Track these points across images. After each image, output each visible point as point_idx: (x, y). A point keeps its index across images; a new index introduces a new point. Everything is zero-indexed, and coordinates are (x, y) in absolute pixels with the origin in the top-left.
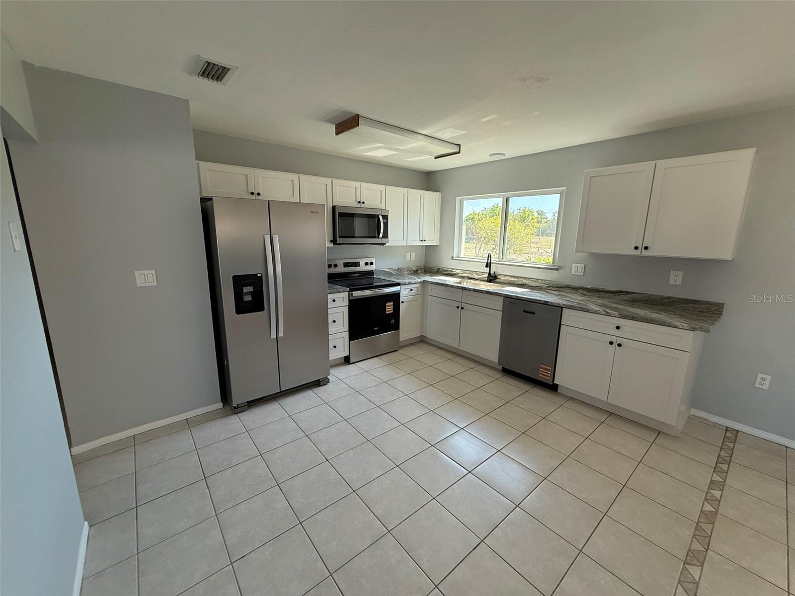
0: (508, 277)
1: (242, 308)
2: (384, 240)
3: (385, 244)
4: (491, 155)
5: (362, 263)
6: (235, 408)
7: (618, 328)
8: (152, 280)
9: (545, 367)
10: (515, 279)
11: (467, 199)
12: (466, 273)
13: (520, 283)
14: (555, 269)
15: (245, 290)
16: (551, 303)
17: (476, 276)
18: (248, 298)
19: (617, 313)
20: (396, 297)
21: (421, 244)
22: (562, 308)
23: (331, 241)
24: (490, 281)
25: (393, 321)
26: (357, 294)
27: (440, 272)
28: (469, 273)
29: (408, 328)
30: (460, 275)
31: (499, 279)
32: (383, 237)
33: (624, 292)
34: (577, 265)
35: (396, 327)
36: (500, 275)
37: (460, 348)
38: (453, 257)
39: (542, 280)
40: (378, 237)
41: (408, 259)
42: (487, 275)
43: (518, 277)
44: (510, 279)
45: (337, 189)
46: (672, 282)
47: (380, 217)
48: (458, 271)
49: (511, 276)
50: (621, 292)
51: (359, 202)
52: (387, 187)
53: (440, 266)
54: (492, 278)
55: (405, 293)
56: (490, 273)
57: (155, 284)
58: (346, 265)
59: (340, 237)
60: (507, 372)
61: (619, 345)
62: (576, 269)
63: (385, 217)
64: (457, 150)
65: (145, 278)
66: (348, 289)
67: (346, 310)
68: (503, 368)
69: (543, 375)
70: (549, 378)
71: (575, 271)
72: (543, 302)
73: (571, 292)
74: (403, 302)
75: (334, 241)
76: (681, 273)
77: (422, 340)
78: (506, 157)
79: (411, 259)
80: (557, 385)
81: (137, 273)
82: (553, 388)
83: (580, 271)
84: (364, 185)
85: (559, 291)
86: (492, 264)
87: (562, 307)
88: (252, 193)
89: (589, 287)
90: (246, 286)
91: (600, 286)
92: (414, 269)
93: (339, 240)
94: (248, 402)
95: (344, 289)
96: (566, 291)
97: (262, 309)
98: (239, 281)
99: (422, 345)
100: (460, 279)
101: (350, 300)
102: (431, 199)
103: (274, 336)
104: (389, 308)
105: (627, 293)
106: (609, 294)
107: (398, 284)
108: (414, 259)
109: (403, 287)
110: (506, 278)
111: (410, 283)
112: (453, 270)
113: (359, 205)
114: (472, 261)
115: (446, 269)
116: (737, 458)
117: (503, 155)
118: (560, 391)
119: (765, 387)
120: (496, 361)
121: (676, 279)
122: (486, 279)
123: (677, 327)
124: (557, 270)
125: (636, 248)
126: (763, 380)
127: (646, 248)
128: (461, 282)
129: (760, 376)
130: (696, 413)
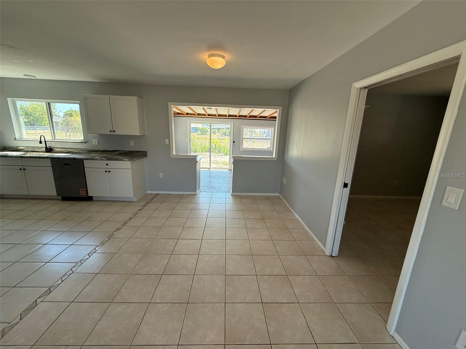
0: (60, 149)
4: (25, 75)
7: (107, 165)
9: (82, 190)
10: (64, 150)
12: (29, 148)
13: (68, 151)
14: (84, 143)
16: (77, 158)
17: (37, 150)
19: (105, 159)
24: (47, 152)
27: (6, 149)
28: (32, 148)
30: (25, 150)
31: (54, 150)
33: (116, 150)
34: (95, 140)
36: (54, 148)
37: (30, 194)
38: (16, 138)
39: (79, 149)
42: (45, 149)
43: (66, 148)
44: (61, 149)
46: (131, 145)
48: (22, 148)
50: (115, 151)
53: (5, 145)
54: (49, 150)
56: (46, 148)
60: (66, 199)
61: (109, 172)
68: (62, 197)
69: (82, 194)
70: (85, 194)
71: (94, 143)
72: (72, 158)
73: (94, 153)
76: (133, 141)
78: (38, 78)
80: (92, 197)
82: (90, 199)
83: (96, 143)
85: (89, 153)
86: (46, 142)
87: (82, 160)
89: (102, 150)
91: (107, 149)
96: (92, 153)
100: (24, 153)
105: (117, 151)
106: (110, 152)
110: (58, 149)
112: (18, 147)
114: (32, 141)
115: (12, 147)
116: (153, 201)
117: (36, 77)
118: (93, 199)
119: (162, 177)
120: (56, 195)
121: (132, 143)
122: (45, 151)
123: (125, 161)
124: (86, 143)
125: (111, 131)
126: (161, 175)
127: (114, 131)
128: (24, 154)
129: (160, 174)
130: (148, 192)
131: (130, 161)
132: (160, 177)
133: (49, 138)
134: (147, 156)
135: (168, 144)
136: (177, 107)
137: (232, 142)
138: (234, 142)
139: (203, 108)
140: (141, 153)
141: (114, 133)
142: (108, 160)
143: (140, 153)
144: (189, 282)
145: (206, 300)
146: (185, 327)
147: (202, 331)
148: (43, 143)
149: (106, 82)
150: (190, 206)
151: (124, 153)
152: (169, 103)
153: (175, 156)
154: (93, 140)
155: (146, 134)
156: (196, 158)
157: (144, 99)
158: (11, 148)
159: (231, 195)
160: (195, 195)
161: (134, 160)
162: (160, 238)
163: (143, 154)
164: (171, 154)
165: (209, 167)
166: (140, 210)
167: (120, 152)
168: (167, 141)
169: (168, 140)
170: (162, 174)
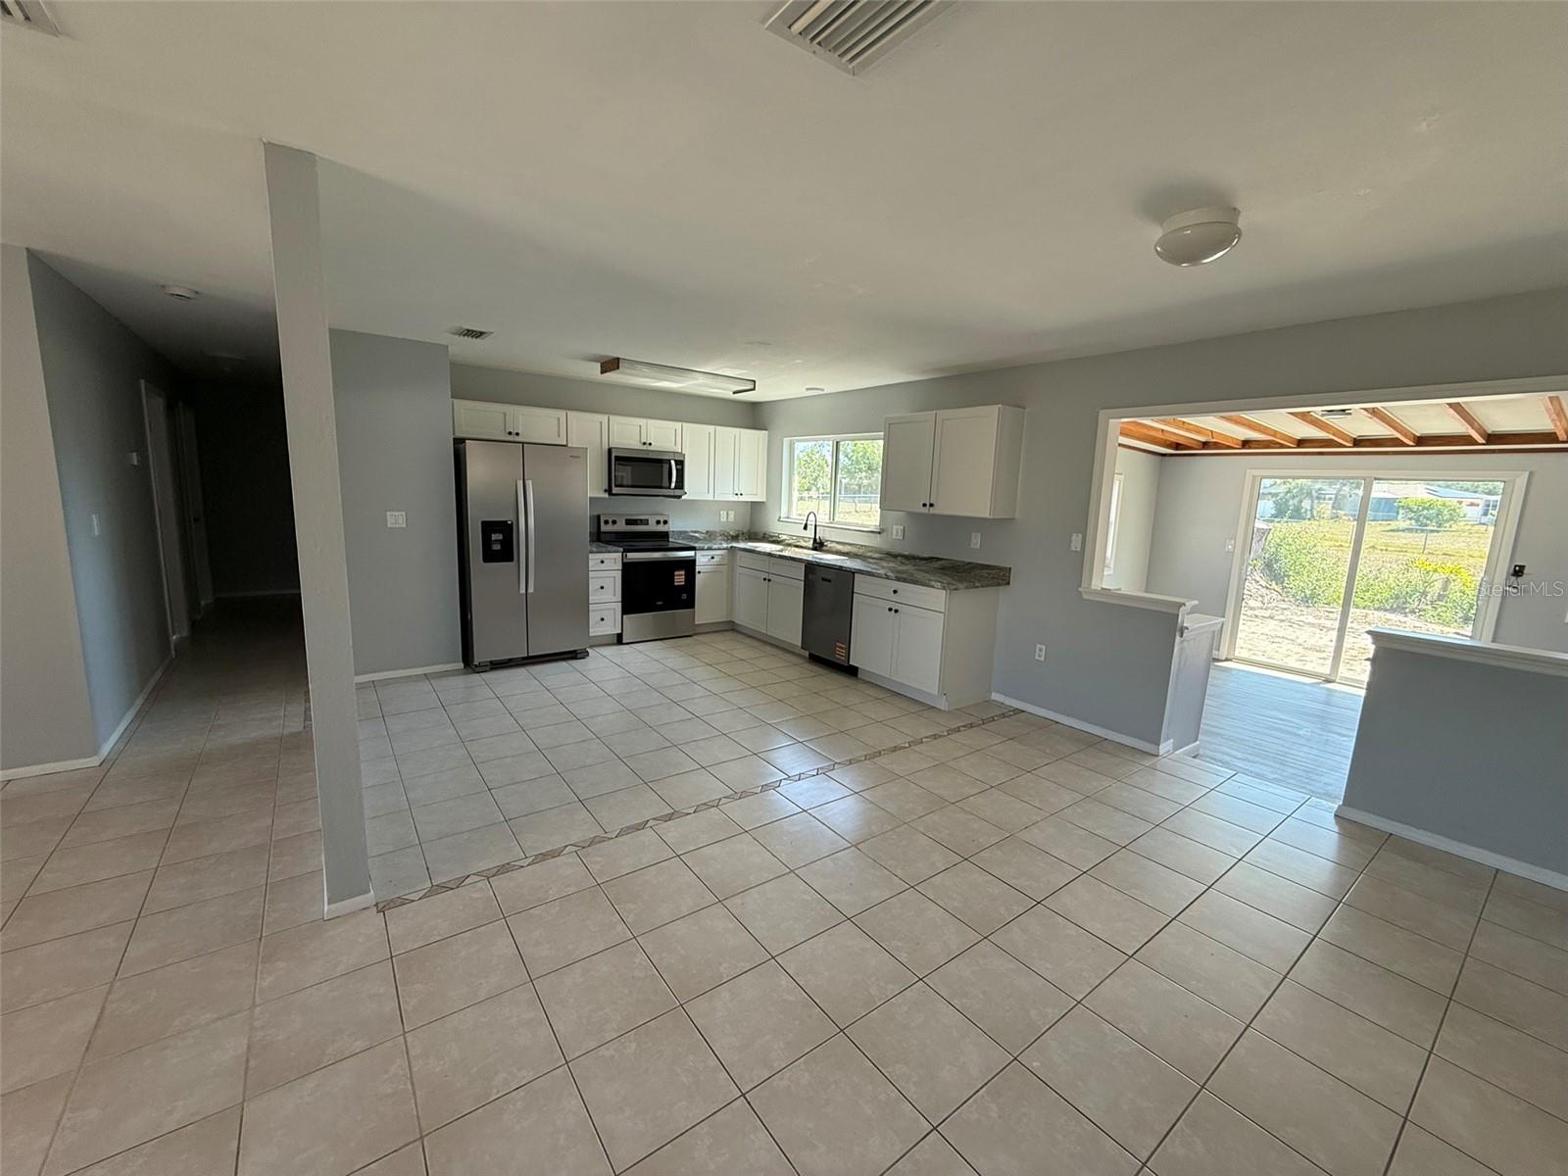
0: (835, 544)
1: (489, 556)
2: (678, 492)
3: (680, 497)
4: (807, 389)
5: (652, 521)
6: (476, 666)
7: (895, 592)
8: (401, 522)
9: (842, 645)
10: (843, 547)
11: (798, 441)
12: (790, 539)
13: (846, 551)
14: (877, 533)
15: (494, 537)
16: (845, 567)
17: (803, 543)
18: (497, 547)
19: (894, 575)
20: (689, 565)
21: (736, 499)
22: (854, 573)
23: (606, 491)
24: (815, 549)
25: (684, 596)
26: (633, 556)
27: (766, 538)
28: (793, 539)
29: (707, 607)
30: (784, 541)
31: (825, 546)
32: (676, 488)
33: (935, 558)
34: (898, 527)
35: (690, 603)
36: (827, 541)
37: (767, 633)
38: (780, 518)
39: (866, 547)
40: (669, 488)
41: (724, 519)
42: (812, 542)
43: (844, 544)
44: (837, 546)
45: (614, 427)
46: (971, 546)
47: (673, 462)
48: (784, 537)
49: (838, 543)
50: (933, 558)
51: (644, 444)
52: (684, 424)
53: (765, 530)
54: (819, 545)
55: (702, 560)
56: (815, 539)
57: (404, 525)
58: (629, 522)
59: (616, 486)
60: (814, 659)
61: (896, 611)
62: (896, 531)
63: (680, 463)
64: (752, 387)
65: (396, 519)
66: (621, 549)
67: (619, 575)
68: (810, 654)
69: (840, 654)
70: (844, 656)
71: (893, 535)
72: (837, 568)
74: (699, 572)
75: (609, 491)
77: (731, 628)
78: (825, 392)
79: (727, 519)
80: (856, 669)
81: (388, 513)
83: (899, 534)
84: (651, 422)
86: (817, 527)
87: (852, 573)
88: (510, 433)
89: (906, 553)
90: (495, 533)
92: (732, 533)
93: (615, 490)
94: (491, 662)
95: (616, 548)
97: (511, 560)
98: (488, 527)
99: (730, 635)
100: (783, 547)
101: (624, 564)
102: (751, 440)
103: (523, 591)
104: (680, 578)
105: (938, 559)
106: (923, 562)
107: (693, 549)
108: (733, 520)
109: (699, 553)
110: (832, 545)
111: (709, 549)
112: (779, 536)
113: (645, 447)
115: (771, 534)
116: (991, 726)
117: (823, 390)
118: (859, 676)
119: (1043, 659)
120: (800, 644)
121: (976, 541)
122: (811, 546)
123: (933, 587)
124: (879, 533)
125: (924, 505)
126: (1041, 650)
127: (931, 505)
128: (781, 551)
129: (1038, 646)
130: (995, 696)
131: (944, 588)
132: (1037, 657)
133: (823, 518)
134: (1008, 583)
135: (1079, 549)
136: (1183, 419)
137: (1504, 568)
138: (1518, 572)
139: (1456, 407)
140: (994, 572)
141: (933, 511)
142: (898, 579)
143: (990, 572)
144: (890, 986)
145: (890, 1070)
146: (788, 1074)
147: (810, 1125)
148: (811, 528)
149: (942, 378)
150: (1095, 784)
151: (952, 567)
152: (1102, 414)
153: (1096, 592)
154: (895, 527)
155: (1017, 515)
156: (1175, 612)
157: (1027, 410)
158: (772, 537)
159: (1335, 815)
160: (1149, 757)
161: (956, 589)
162: (921, 829)
163: (998, 577)
164: (1084, 584)
165: (1326, 670)
166: (935, 737)
167: (943, 562)
168: (1076, 540)
169: (1080, 535)
170: (1044, 648)
